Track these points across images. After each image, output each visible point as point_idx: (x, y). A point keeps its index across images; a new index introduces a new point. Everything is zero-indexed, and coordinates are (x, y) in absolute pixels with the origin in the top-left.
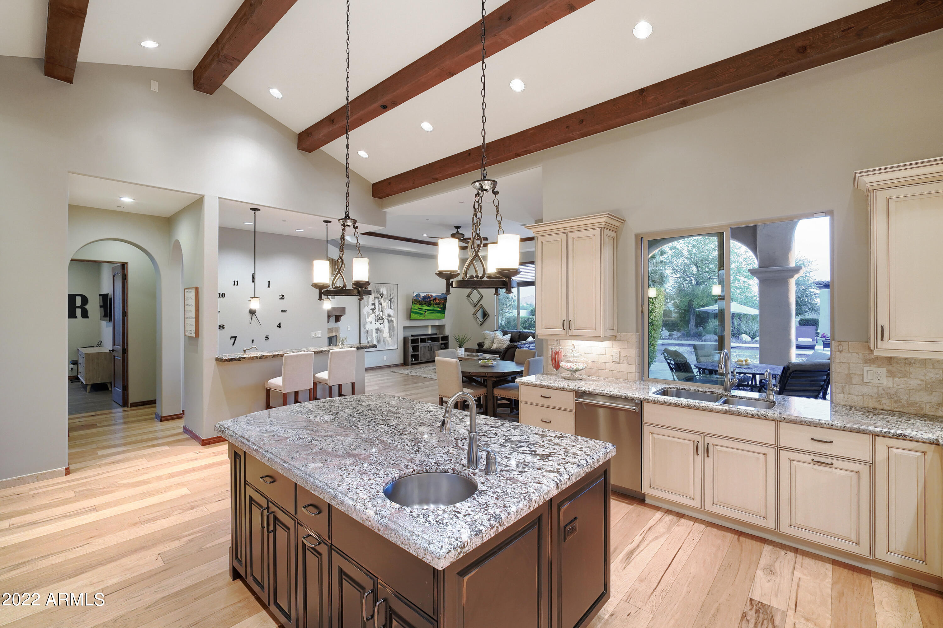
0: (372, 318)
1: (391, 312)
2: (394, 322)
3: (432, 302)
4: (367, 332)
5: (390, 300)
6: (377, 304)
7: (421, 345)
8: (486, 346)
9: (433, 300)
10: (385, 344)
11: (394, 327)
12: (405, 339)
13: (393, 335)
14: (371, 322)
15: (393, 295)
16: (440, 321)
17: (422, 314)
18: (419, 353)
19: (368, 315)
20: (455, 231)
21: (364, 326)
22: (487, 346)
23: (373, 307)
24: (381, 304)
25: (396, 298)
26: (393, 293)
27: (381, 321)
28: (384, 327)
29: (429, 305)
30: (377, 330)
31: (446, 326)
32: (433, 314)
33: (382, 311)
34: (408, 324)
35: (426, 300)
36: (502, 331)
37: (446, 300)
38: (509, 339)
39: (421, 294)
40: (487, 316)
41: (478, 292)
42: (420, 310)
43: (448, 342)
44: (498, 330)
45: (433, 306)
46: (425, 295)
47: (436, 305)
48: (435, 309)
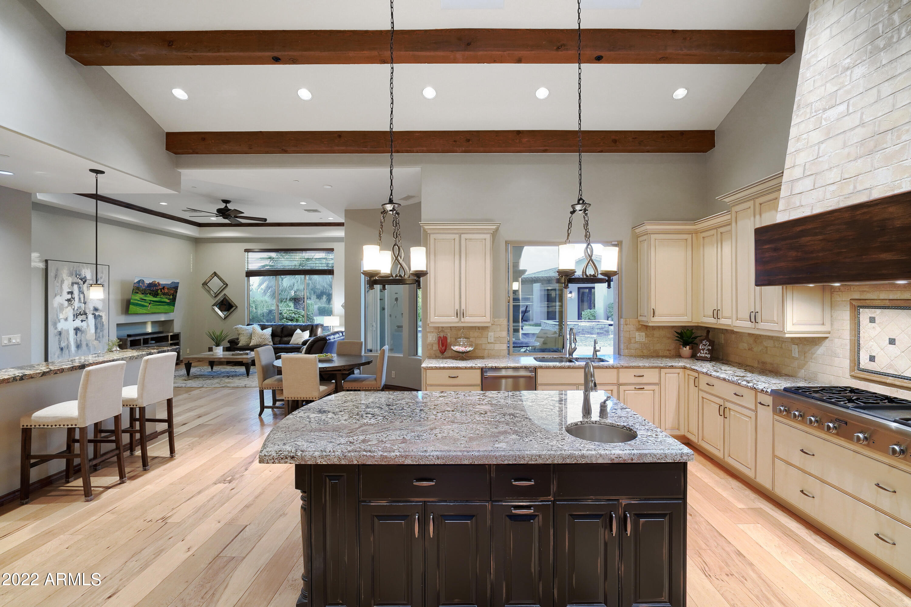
0: (69, 312)
1: (99, 304)
2: (104, 317)
3: (159, 291)
4: (60, 333)
6: (76, 292)
8: (242, 342)
9: (161, 289)
10: (89, 349)
11: (103, 325)
13: (101, 336)
14: (66, 319)
15: (102, 280)
16: (168, 315)
17: (146, 306)
19: (61, 308)
20: (223, 206)
21: (55, 324)
22: (244, 343)
23: (69, 296)
24: (83, 293)
25: (106, 284)
26: (101, 278)
27: (84, 317)
28: (88, 326)
29: (155, 295)
30: (77, 330)
31: (175, 322)
32: (160, 306)
33: (85, 303)
34: (123, 319)
35: (152, 288)
36: (258, 325)
37: (177, 290)
38: (270, 333)
39: (145, 281)
40: (234, 308)
41: (221, 279)
42: (143, 301)
43: (180, 341)
44: (253, 324)
45: (160, 297)
46: (151, 282)
47: (163, 295)
48: (162, 300)
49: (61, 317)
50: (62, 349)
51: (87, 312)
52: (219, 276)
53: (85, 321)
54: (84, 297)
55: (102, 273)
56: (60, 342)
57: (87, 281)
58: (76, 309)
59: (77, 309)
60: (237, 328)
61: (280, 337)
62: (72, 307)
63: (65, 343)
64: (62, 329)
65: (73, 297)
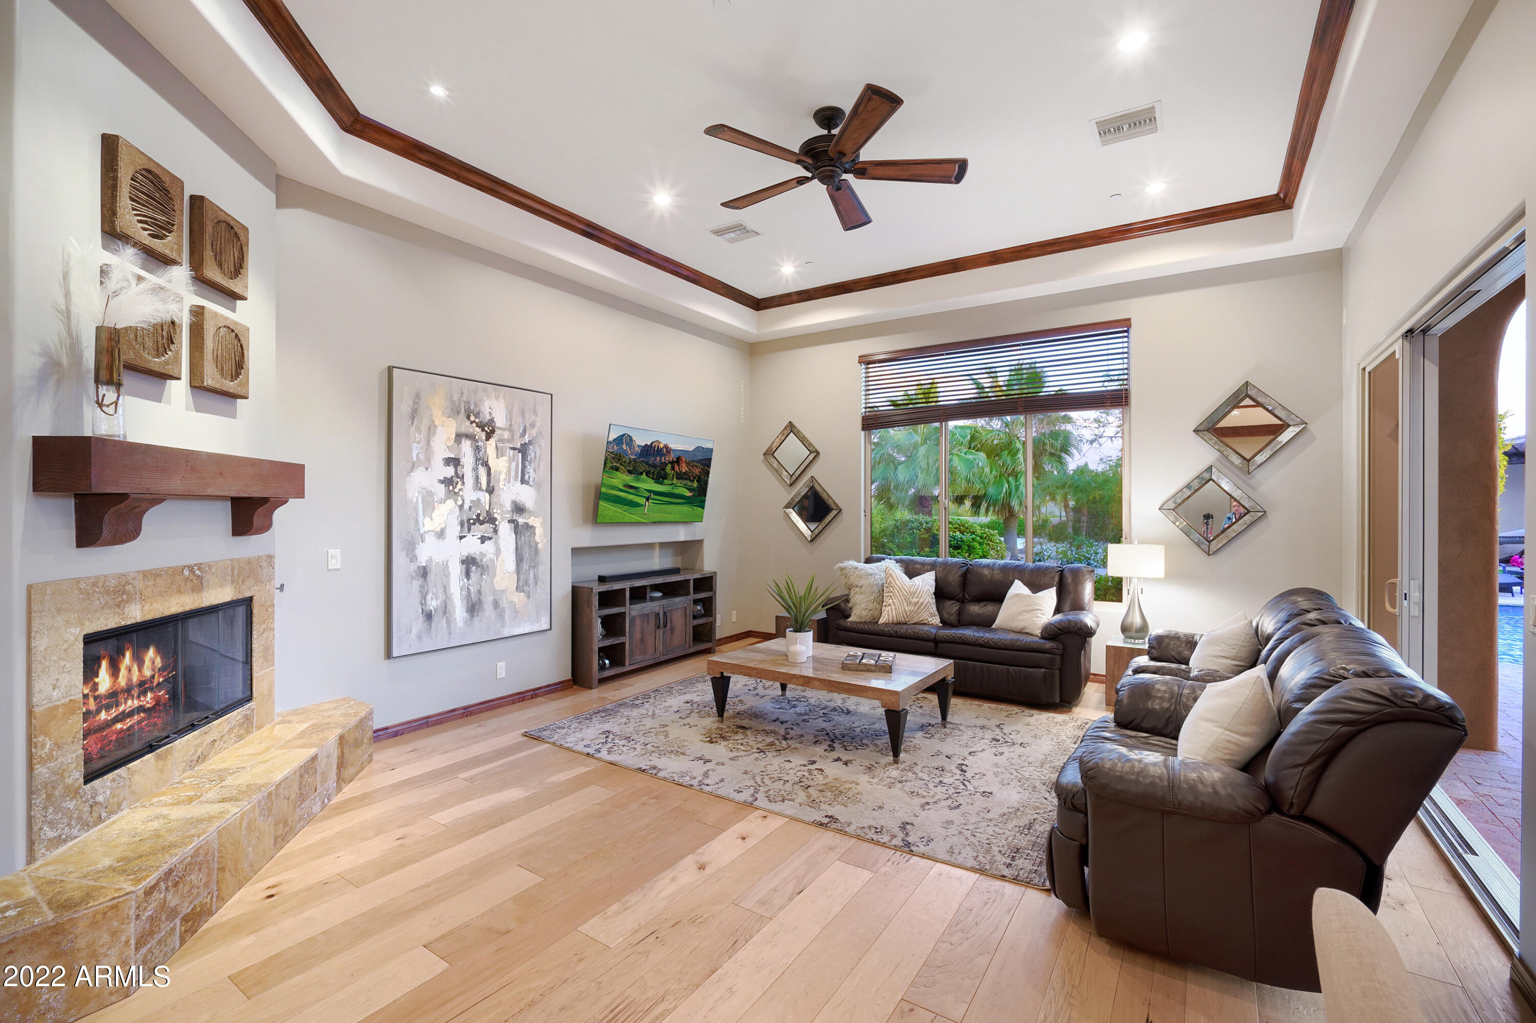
1: (527, 495)
2: (539, 531)
3: (669, 467)
4: (424, 573)
5: (523, 450)
6: (468, 461)
7: (633, 611)
8: (859, 612)
9: (672, 463)
10: (501, 616)
11: (537, 551)
12: (576, 592)
13: (531, 581)
14: (441, 534)
15: (534, 432)
16: (690, 528)
17: (637, 505)
18: (626, 639)
21: (411, 548)
22: (864, 613)
23: (450, 471)
24: (486, 464)
25: (545, 443)
26: (533, 425)
27: (487, 528)
28: (498, 552)
29: (660, 477)
30: (469, 563)
31: (706, 545)
32: (671, 507)
33: (490, 491)
34: (587, 537)
35: (651, 460)
36: (897, 561)
37: (709, 466)
38: (932, 590)
39: (634, 438)
40: (834, 513)
41: (803, 440)
42: (631, 491)
43: (715, 594)
44: (884, 559)
45: (670, 482)
46: (649, 443)
47: (678, 478)
48: (676, 491)
49: (427, 528)
50: (429, 616)
51: (496, 515)
52: (799, 431)
53: (490, 539)
54: (489, 474)
55: (535, 412)
56: (424, 597)
57: (497, 432)
58: (466, 506)
59: (470, 508)
60: (845, 568)
61: (958, 600)
62: (456, 501)
63: (437, 598)
64: (430, 560)
65: (460, 473)
